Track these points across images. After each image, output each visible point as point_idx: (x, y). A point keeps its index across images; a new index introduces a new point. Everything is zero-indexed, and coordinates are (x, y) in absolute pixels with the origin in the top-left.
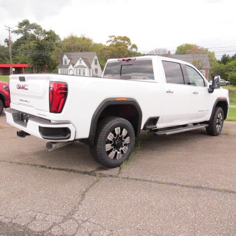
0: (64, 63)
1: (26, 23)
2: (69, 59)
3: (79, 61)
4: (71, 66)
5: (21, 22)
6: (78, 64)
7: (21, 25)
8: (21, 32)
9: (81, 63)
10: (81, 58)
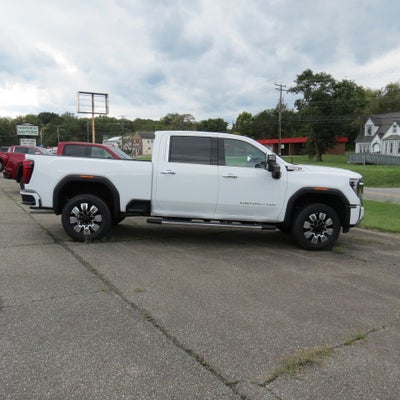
0: (366, 134)
1: (307, 75)
2: (376, 125)
3: (391, 129)
4: (377, 139)
5: (300, 74)
6: (389, 133)
7: (301, 79)
8: (301, 89)
9: (395, 131)
10: (395, 123)
